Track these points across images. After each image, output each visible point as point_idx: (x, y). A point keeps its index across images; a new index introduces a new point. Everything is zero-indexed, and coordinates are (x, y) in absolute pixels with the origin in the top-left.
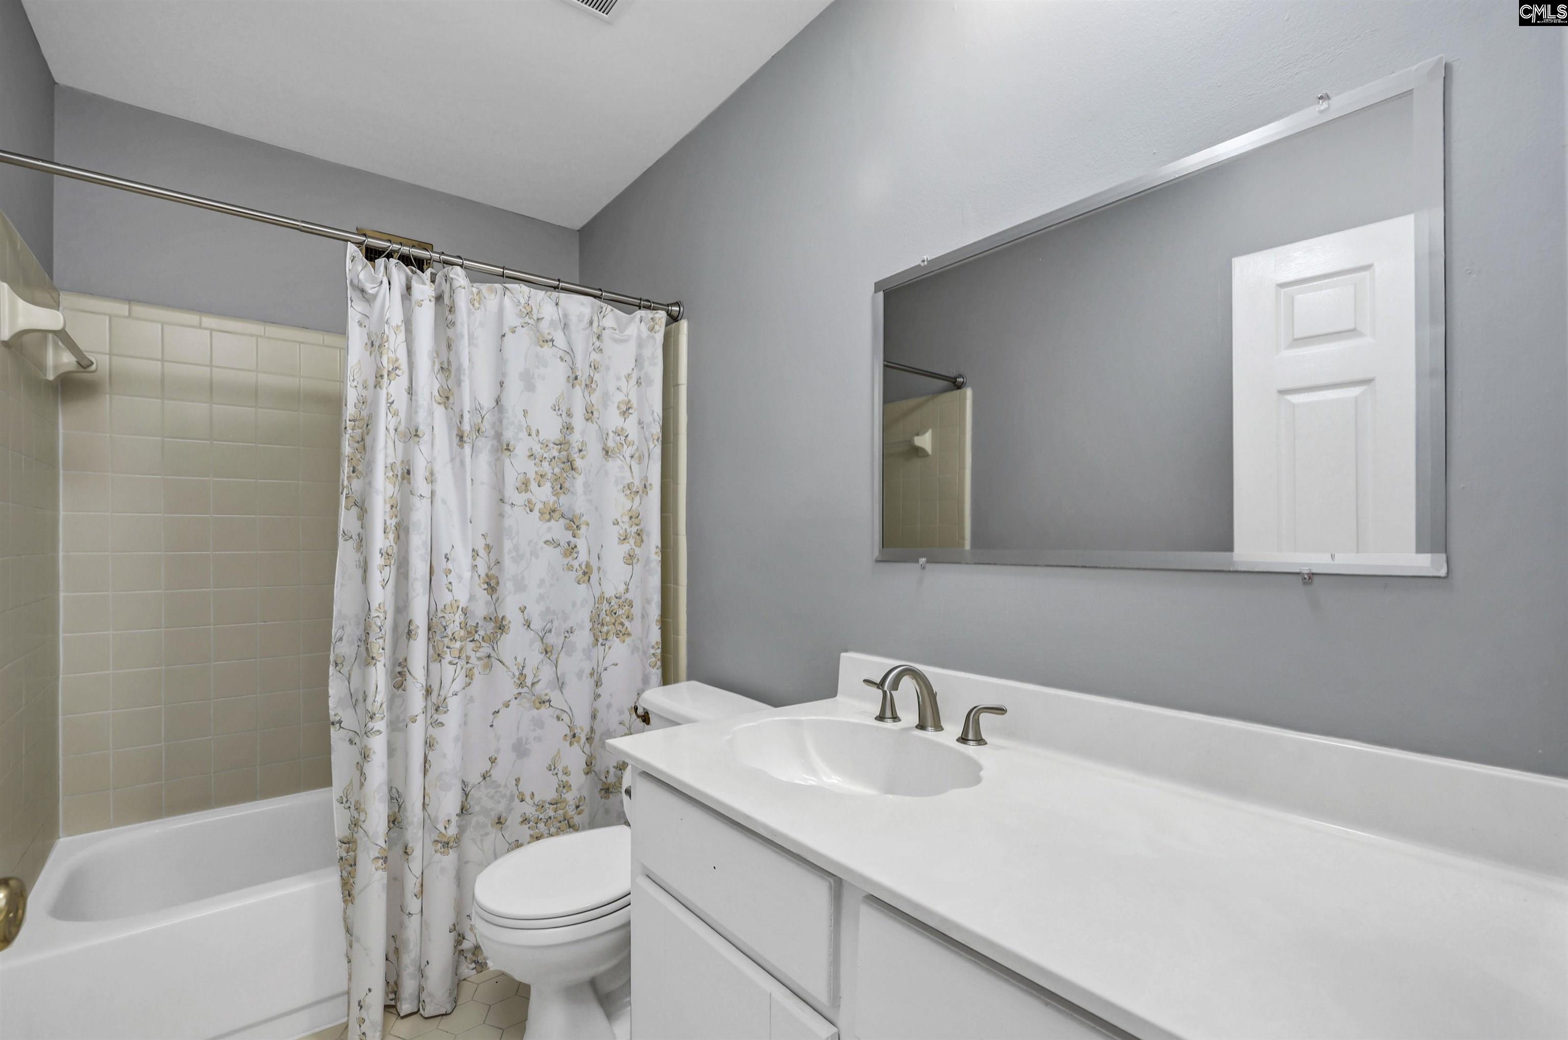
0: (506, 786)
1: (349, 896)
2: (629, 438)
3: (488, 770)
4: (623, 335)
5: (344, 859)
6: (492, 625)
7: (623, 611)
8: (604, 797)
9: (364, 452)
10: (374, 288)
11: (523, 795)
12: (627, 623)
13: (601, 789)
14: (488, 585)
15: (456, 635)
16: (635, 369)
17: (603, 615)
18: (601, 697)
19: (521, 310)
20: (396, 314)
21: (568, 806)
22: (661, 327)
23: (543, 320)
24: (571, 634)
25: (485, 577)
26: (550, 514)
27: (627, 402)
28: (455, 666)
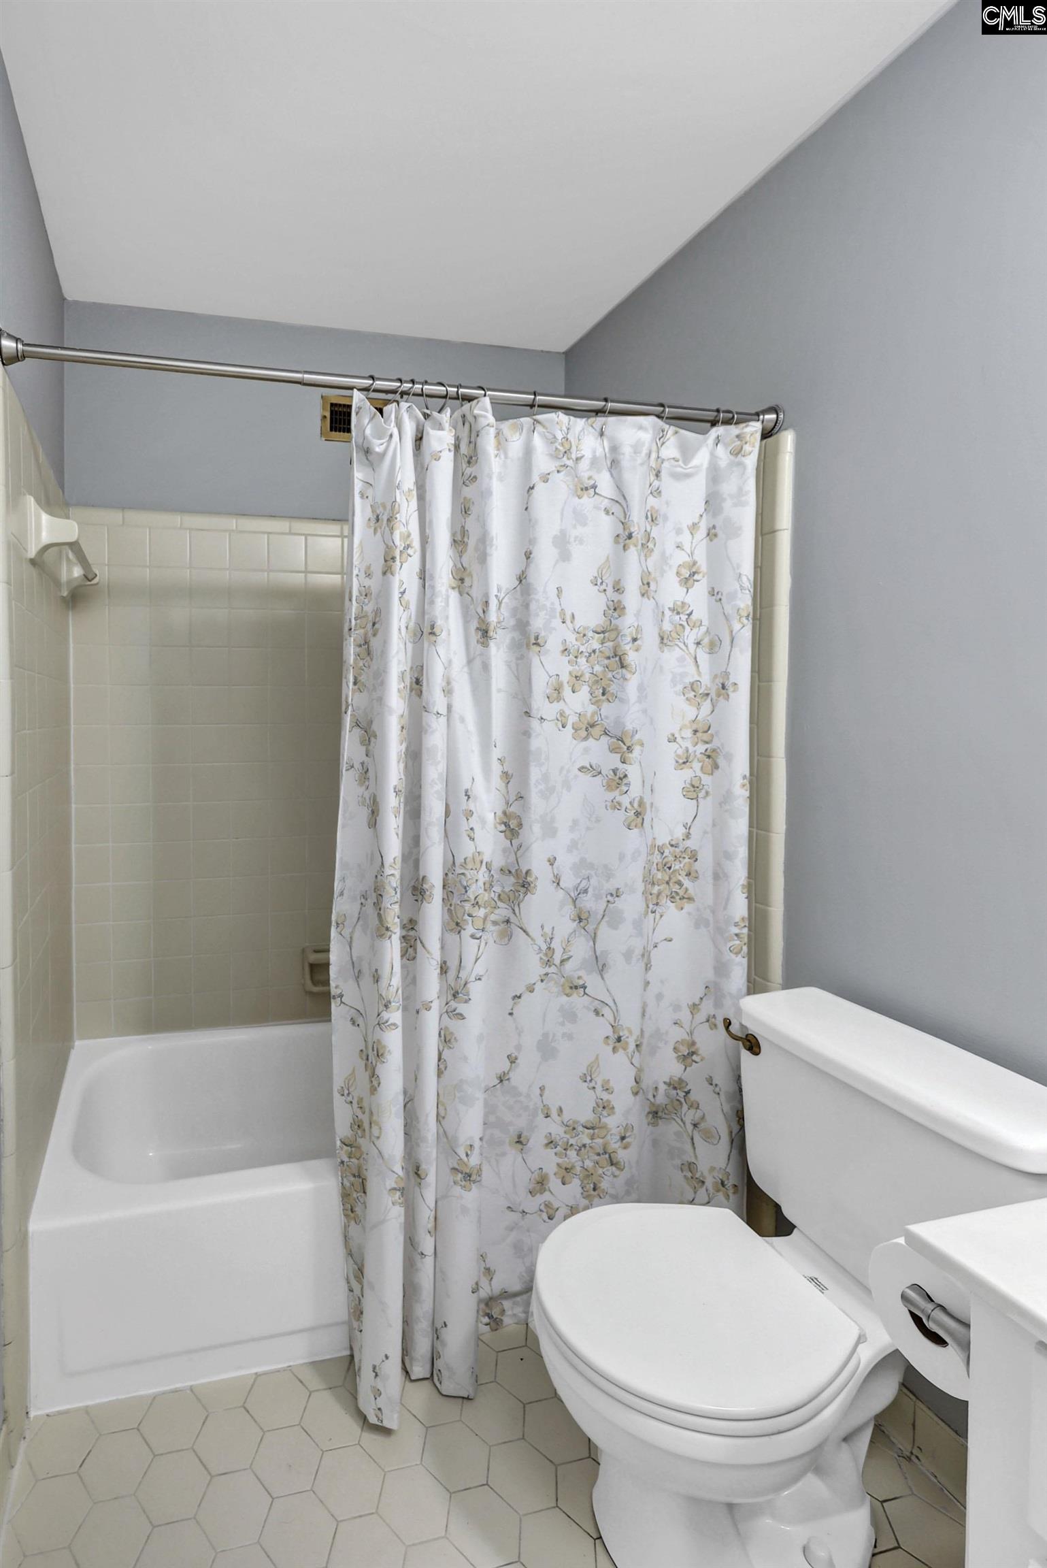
0: (528, 1096)
1: (352, 1212)
2: (694, 617)
3: (506, 1072)
4: (689, 466)
5: (345, 1163)
6: (512, 880)
7: (682, 865)
8: (652, 1124)
9: (368, 658)
10: (382, 444)
11: (548, 1109)
12: (687, 883)
13: (649, 1113)
14: (506, 826)
15: (480, 900)
16: (704, 515)
17: (654, 871)
18: (650, 985)
19: (557, 449)
20: (407, 476)
21: (609, 1135)
22: (753, 447)
23: (583, 460)
24: (616, 899)
25: (502, 815)
26: (587, 729)
27: (691, 564)
28: (479, 941)
